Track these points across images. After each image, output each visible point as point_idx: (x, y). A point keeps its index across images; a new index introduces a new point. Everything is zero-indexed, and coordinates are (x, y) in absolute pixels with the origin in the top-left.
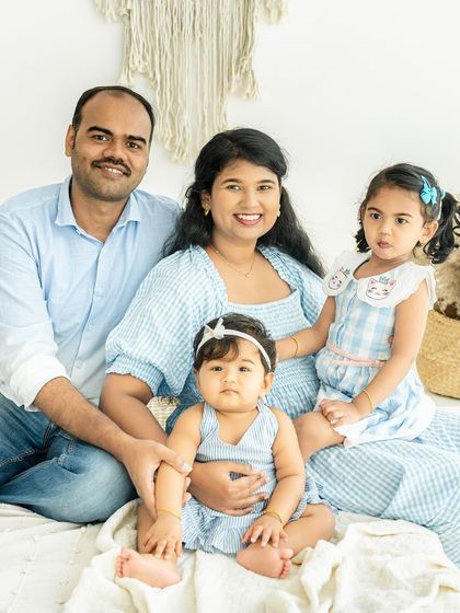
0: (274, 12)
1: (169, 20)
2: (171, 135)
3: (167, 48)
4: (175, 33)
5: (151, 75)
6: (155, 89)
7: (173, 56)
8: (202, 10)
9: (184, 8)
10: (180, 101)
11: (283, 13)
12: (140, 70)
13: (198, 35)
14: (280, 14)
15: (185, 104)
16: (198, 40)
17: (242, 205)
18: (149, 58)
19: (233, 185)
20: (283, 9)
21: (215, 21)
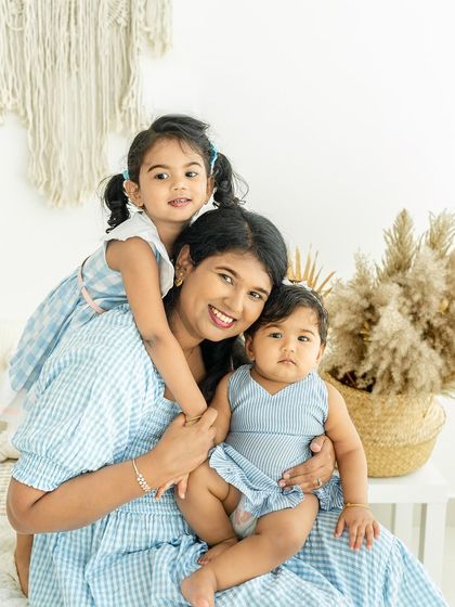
0: (158, 45)
1: (41, 52)
2: (45, 179)
3: (40, 84)
4: (49, 67)
5: (22, 113)
6: (27, 128)
7: (46, 91)
8: (78, 41)
9: (57, 39)
10: (55, 142)
11: (168, 46)
12: (9, 106)
13: (74, 69)
14: (164, 46)
15: (61, 145)
16: (74, 73)
17: (227, 302)
18: (19, 94)
19: (227, 275)
20: (167, 41)
21: (93, 53)
